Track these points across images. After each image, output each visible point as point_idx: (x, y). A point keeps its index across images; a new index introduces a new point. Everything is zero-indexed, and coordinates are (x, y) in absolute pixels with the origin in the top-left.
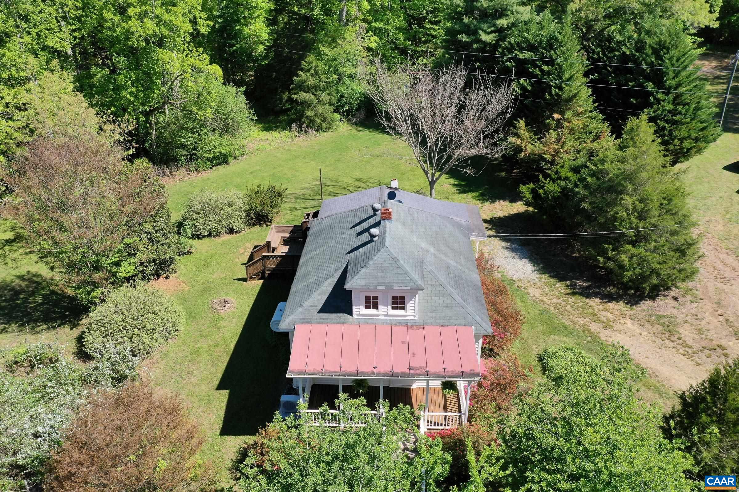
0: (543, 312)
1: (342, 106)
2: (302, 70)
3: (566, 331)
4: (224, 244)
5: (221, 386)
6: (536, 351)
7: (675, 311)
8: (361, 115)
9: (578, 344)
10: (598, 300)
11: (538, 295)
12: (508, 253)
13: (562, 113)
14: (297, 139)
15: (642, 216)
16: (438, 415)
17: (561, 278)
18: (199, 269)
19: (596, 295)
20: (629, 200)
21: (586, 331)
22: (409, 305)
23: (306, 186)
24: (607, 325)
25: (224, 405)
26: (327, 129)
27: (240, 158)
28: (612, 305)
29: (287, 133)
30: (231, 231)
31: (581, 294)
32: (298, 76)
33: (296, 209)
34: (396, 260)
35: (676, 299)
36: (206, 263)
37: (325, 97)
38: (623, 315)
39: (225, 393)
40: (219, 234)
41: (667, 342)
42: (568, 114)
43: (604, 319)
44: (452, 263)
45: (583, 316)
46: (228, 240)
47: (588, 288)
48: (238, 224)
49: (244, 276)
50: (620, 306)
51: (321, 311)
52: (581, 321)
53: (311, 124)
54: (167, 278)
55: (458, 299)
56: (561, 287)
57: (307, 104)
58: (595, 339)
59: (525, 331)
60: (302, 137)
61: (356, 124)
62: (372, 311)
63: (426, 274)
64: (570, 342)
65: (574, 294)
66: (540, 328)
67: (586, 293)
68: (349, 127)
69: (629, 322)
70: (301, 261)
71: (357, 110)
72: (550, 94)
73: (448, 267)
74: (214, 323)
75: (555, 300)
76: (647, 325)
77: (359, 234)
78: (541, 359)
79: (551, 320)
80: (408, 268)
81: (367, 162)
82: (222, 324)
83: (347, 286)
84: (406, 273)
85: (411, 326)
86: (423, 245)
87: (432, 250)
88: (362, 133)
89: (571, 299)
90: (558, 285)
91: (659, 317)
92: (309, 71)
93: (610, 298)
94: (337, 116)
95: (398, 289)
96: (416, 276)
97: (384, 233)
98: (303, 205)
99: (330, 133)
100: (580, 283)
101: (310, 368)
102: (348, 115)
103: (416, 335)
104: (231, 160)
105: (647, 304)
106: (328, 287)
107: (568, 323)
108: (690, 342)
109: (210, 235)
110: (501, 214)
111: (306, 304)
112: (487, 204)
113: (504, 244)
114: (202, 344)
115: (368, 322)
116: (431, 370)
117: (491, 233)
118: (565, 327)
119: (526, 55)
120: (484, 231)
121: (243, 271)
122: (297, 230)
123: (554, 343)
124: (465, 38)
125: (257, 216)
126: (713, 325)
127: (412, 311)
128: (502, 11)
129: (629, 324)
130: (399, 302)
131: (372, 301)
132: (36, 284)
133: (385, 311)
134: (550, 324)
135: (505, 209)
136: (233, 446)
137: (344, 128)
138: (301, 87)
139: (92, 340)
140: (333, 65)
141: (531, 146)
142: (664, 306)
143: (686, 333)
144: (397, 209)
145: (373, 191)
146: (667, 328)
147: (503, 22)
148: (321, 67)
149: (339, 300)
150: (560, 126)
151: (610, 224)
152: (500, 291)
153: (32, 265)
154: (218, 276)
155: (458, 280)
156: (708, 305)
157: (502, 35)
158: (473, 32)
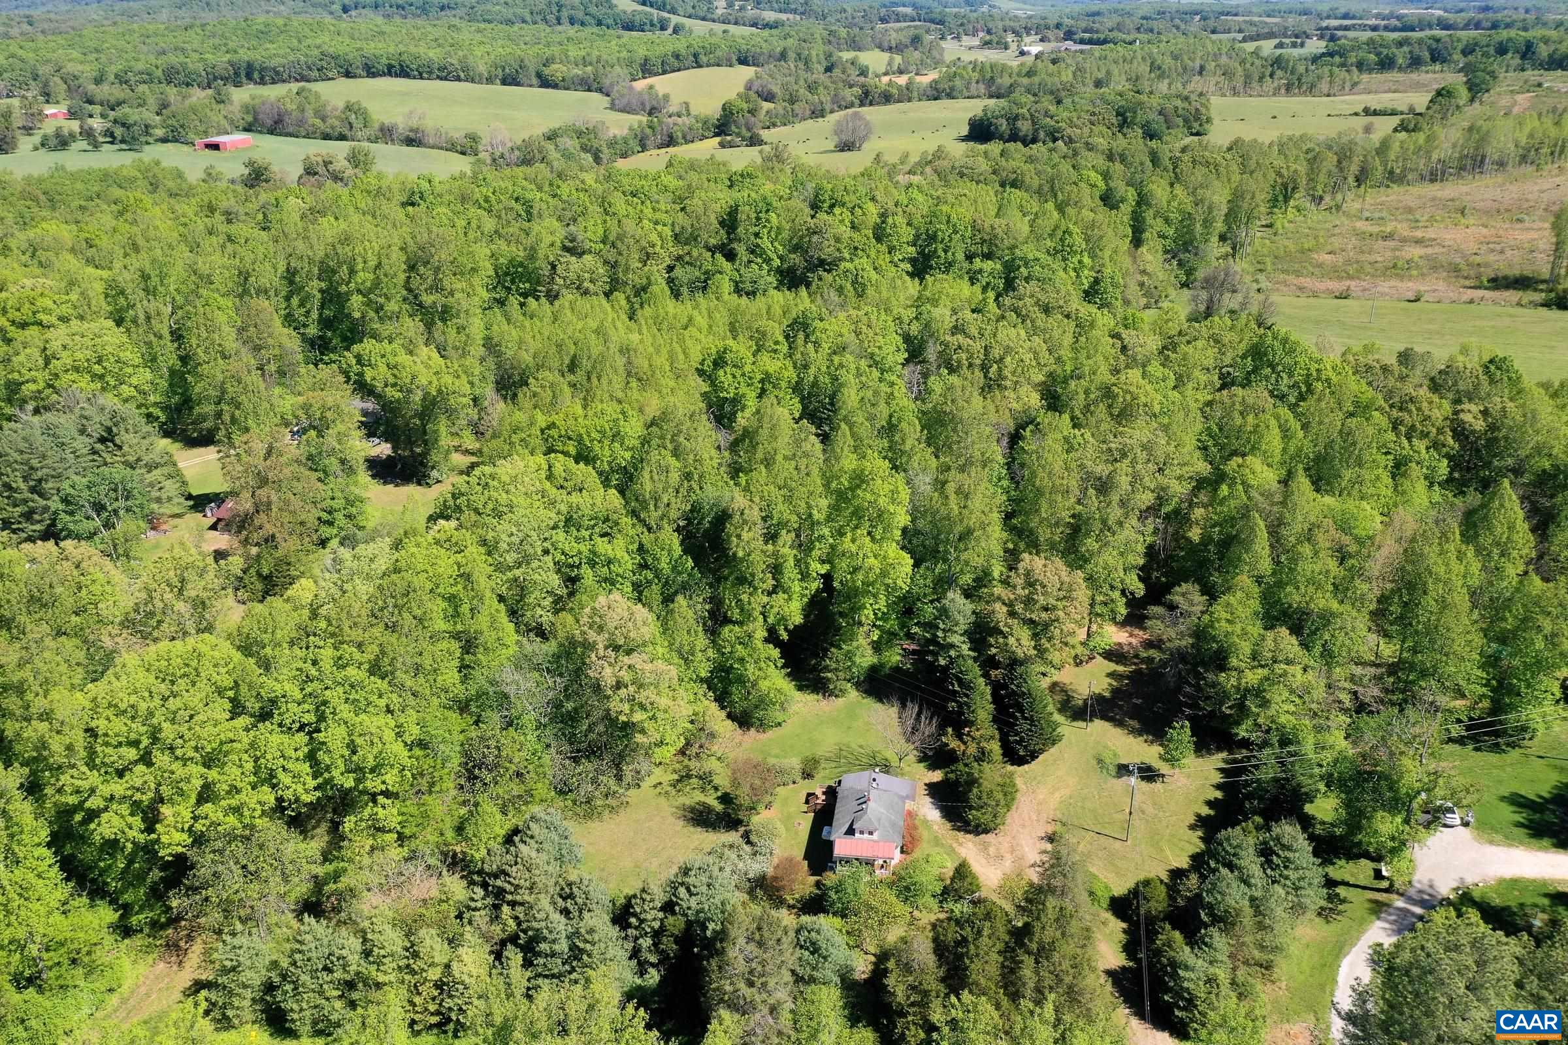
0: (936, 836)
1: (853, 679)
2: (827, 658)
4: (792, 790)
5: (804, 859)
6: (926, 853)
7: (992, 840)
9: (944, 850)
10: (962, 833)
11: (936, 829)
12: (930, 805)
13: (970, 727)
14: (822, 703)
15: (980, 798)
17: (950, 821)
18: (784, 806)
19: (962, 831)
20: (975, 790)
21: (950, 845)
22: (874, 834)
23: (830, 750)
24: (961, 845)
25: (807, 866)
26: (843, 696)
27: (789, 721)
28: (967, 836)
29: (815, 696)
30: (794, 783)
31: (956, 830)
32: (824, 662)
33: (826, 769)
34: (870, 820)
35: (995, 835)
36: (785, 801)
37: (842, 675)
38: (969, 840)
39: (807, 862)
40: (788, 784)
41: (982, 852)
42: (974, 729)
43: (960, 841)
44: (893, 818)
45: (952, 839)
46: (794, 788)
47: (960, 826)
48: (798, 779)
49: (806, 810)
50: (969, 836)
51: (844, 835)
52: (950, 842)
53: (832, 694)
54: (771, 808)
55: (892, 833)
56: (949, 825)
57: (829, 680)
58: (953, 849)
59: (924, 845)
60: (826, 702)
62: (862, 836)
63: (881, 823)
64: (941, 850)
65: (953, 829)
66: (932, 844)
67: (959, 829)
68: (857, 694)
69: (970, 843)
70: (836, 812)
71: (863, 682)
72: (965, 716)
73: (891, 821)
74: (796, 833)
75: (943, 832)
76: (977, 845)
77: (859, 805)
78: (927, 856)
79: (937, 840)
80: (874, 822)
81: (868, 731)
82: (799, 833)
83: (854, 828)
84: (874, 824)
85: (875, 841)
86: (883, 811)
87: (886, 813)
89: (950, 832)
91: (984, 842)
92: (832, 659)
93: (969, 832)
94: (849, 685)
95: (871, 830)
96: (877, 825)
97: (867, 808)
98: (830, 766)
99: (844, 699)
100: (958, 824)
101: (841, 855)
102: (858, 685)
103: (876, 844)
104: (784, 724)
105: (982, 836)
106: (847, 826)
107: (944, 843)
108: (990, 853)
109: (784, 785)
110: (934, 780)
111: (839, 833)
112: (929, 772)
113: (931, 800)
114: (793, 842)
115: (860, 839)
116: (880, 857)
117: (926, 792)
118: (942, 844)
119: (957, 688)
120: (922, 790)
121: (805, 808)
122: (830, 787)
123: (934, 851)
124: (930, 658)
125: (807, 775)
126: (1005, 846)
127: (875, 836)
128: (952, 646)
129: (970, 845)
130: (871, 833)
131: (862, 832)
132: (708, 809)
133: (866, 836)
134: (937, 842)
135: (937, 776)
136: (814, 879)
137: (853, 694)
138: (827, 669)
139: (753, 838)
140: (849, 656)
141: (954, 744)
142: (989, 837)
143: (992, 850)
144: (873, 795)
145: (867, 773)
146: (985, 847)
147: (952, 653)
148: (841, 657)
149: (851, 831)
150: (968, 735)
151: (967, 800)
152: (915, 828)
153: (699, 797)
154: (792, 809)
155: (893, 825)
156: (1008, 839)
157: (952, 661)
158: (936, 654)
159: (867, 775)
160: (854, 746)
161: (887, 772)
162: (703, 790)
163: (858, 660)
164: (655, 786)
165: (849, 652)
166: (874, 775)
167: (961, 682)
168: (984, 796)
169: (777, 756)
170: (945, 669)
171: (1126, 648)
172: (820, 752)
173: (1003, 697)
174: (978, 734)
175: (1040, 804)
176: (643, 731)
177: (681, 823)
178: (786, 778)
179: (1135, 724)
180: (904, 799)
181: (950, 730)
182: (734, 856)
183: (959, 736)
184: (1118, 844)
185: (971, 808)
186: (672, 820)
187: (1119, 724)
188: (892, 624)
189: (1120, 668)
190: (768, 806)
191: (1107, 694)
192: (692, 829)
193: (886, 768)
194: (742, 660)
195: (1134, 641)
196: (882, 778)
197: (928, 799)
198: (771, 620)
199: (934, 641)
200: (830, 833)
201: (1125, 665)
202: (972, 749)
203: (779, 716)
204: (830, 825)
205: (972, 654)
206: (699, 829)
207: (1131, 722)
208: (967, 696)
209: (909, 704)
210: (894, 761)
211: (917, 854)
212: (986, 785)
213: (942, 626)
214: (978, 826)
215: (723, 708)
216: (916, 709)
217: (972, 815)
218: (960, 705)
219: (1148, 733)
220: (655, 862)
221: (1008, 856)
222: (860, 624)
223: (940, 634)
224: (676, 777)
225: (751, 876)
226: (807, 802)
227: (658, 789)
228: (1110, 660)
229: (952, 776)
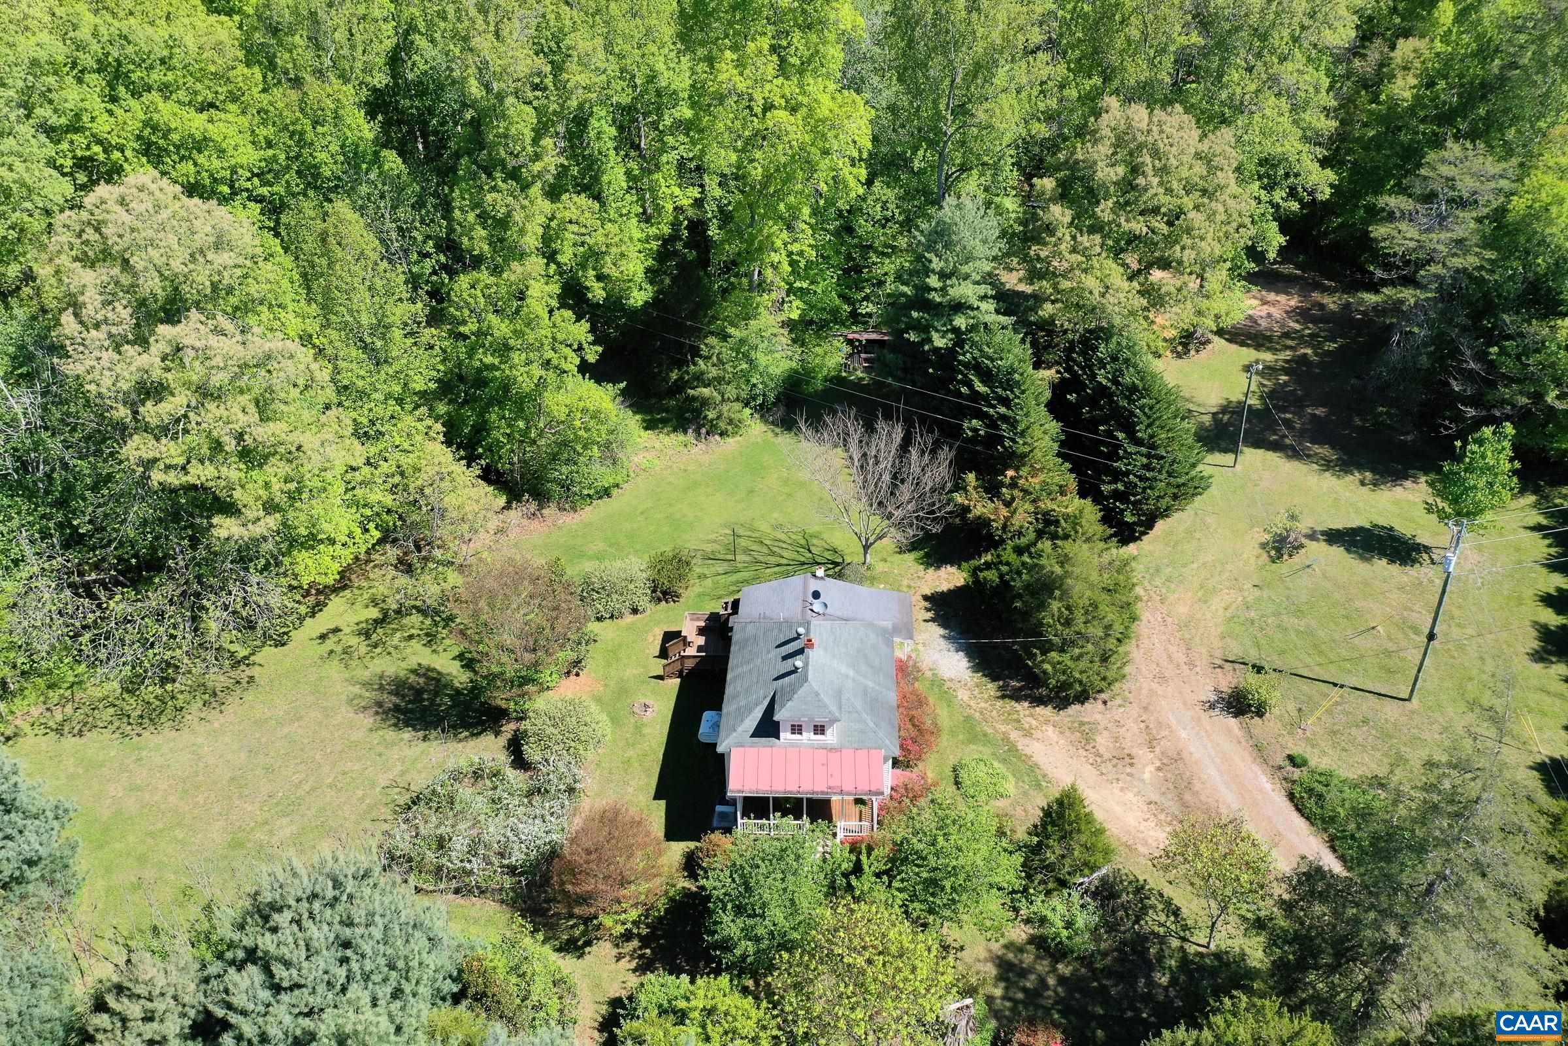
0: (968, 718)
1: (754, 399)
2: (700, 357)
3: (985, 739)
4: (629, 628)
5: (657, 797)
6: (952, 761)
7: (1098, 717)
8: (780, 412)
9: (993, 754)
10: (1026, 704)
11: (966, 698)
12: (943, 644)
13: (1017, 469)
14: (695, 450)
15: (1068, 623)
16: (854, 824)
17: (994, 679)
18: (608, 664)
19: (1025, 698)
20: (1055, 605)
21: (1006, 739)
22: (829, 732)
23: (713, 536)
24: (1028, 733)
25: (663, 814)
26: (735, 434)
27: (625, 486)
28: (1040, 710)
29: (681, 437)
30: (635, 611)
31: (1011, 697)
32: (695, 364)
33: (706, 577)
34: (817, 694)
35: (1105, 703)
36: (614, 654)
37: (731, 391)
38: (1047, 722)
39: (663, 803)
40: (621, 616)
41: (1081, 751)
42: (1024, 471)
43: (1027, 726)
44: (870, 684)
45: (1006, 722)
46: (633, 623)
47: (1020, 689)
48: (644, 602)
49: (660, 672)
50: (1045, 711)
51: (753, 736)
52: (1003, 728)
53: (713, 429)
54: (577, 675)
55: (872, 725)
56: (991, 688)
57: (705, 402)
58: (1013, 749)
59: (944, 740)
60: (701, 446)
61: (773, 423)
62: (797, 736)
63: (844, 701)
64: (986, 751)
65: (1003, 697)
66: (961, 737)
67: (1016, 696)
68: (763, 428)
69: (1051, 729)
70: (729, 677)
71: (774, 404)
72: (1003, 446)
73: (865, 692)
74: (638, 728)
75: (983, 705)
76: (1068, 733)
77: (785, 658)
78: (955, 770)
79: (972, 727)
80: (827, 700)
81: (789, 495)
82: (646, 731)
83: (776, 718)
84: (826, 706)
85: (832, 749)
86: (844, 669)
87: (851, 673)
88: (780, 439)
89: (999, 703)
90: (990, 686)
91: (1082, 724)
92: (710, 358)
93: (1040, 701)
94: (747, 411)
95: (819, 720)
96: (834, 708)
97: (806, 664)
98: (713, 570)
99: (738, 438)
100: (1013, 683)
101: (746, 788)
102: (763, 410)
103: (834, 756)
104: (615, 492)
105: (1075, 709)
106: (758, 713)
107: (989, 731)
108: (1102, 750)
109: (612, 617)
110: (944, 587)
111: (740, 729)
112: (931, 571)
113: (942, 631)
114: (631, 753)
115: (792, 745)
116: (845, 789)
117: (930, 615)
118: (985, 735)
119: (980, 388)
120: (921, 612)
121: (658, 666)
122: (714, 618)
123: (970, 754)
124: (912, 337)
125: (664, 593)
126: (1131, 733)
127: (831, 737)
128: (959, 307)
129: (1050, 731)
130: (819, 729)
131: (797, 729)
132: (435, 681)
133: (808, 736)
134: (972, 732)
135: (950, 578)
136: (678, 850)
137: (756, 429)
138: (700, 379)
139: (532, 752)
140: (743, 350)
141: (981, 507)
142: (1091, 711)
143: (1102, 741)
144: (819, 631)
145: (797, 581)
146: (1085, 736)
147: (960, 322)
148: (727, 354)
149: (768, 728)
150: (1013, 485)
151: (1037, 630)
152: (921, 702)
153: (419, 655)
154: (631, 672)
155: (873, 704)
156: (1134, 710)
157: (960, 338)
158: (924, 329)
159: (799, 584)
160: (764, 527)
161: (840, 576)
162: (431, 639)
163: (762, 359)
164: (323, 637)
165: (742, 341)
166: (814, 585)
167: (987, 376)
168: (1079, 618)
169: (600, 557)
170: (947, 358)
171: (1264, 323)
172: (692, 541)
173: (1076, 408)
174: (1035, 482)
175: (1184, 625)
176: (229, 509)
177: (368, 720)
178: (615, 603)
179: (1324, 451)
180: (887, 636)
181: (971, 477)
182: (480, 804)
183: (992, 490)
184: (1391, 710)
185: (1046, 648)
186: (346, 713)
187: (1294, 453)
188: (826, 287)
189: (1268, 357)
190: (575, 667)
191: (1253, 401)
192: (390, 734)
193: (837, 568)
194: (503, 349)
195: (1277, 313)
196: (832, 589)
197: (936, 631)
198: (565, 258)
199: (921, 301)
200: (716, 726)
201: (1274, 350)
202: (1022, 516)
203: (603, 475)
204: (717, 705)
205: (1003, 319)
206: (407, 734)
207: (1317, 449)
208: (1006, 402)
209: (881, 425)
210: (852, 551)
211: (931, 768)
212: (1081, 593)
213: (937, 264)
214: (1065, 686)
215: (470, 460)
216: (898, 434)
217: (1049, 664)
218: (992, 423)
219: (1361, 467)
220: (286, 829)
221: (1143, 754)
222: (762, 287)
223: (933, 281)
224: (374, 613)
225: (517, 857)
226: (664, 653)
227: (330, 644)
228: (1242, 344)
229: (991, 576)
